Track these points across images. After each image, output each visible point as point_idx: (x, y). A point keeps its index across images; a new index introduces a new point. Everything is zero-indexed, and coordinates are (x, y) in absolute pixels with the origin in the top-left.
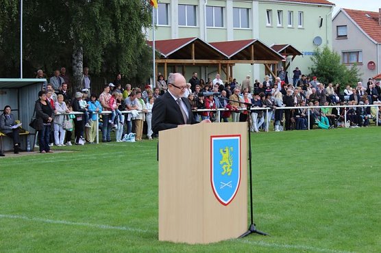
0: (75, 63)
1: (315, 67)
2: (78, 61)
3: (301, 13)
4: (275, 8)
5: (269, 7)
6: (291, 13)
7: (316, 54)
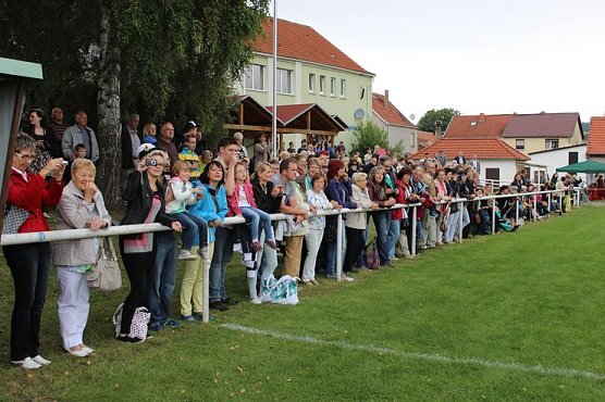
0: (104, 97)
1: (358, 143)
2: (109, 94)
3: (343, 81)
4: (318, 72)
5: (312, 71)
6: (333, 79)
7: (360, 129)
